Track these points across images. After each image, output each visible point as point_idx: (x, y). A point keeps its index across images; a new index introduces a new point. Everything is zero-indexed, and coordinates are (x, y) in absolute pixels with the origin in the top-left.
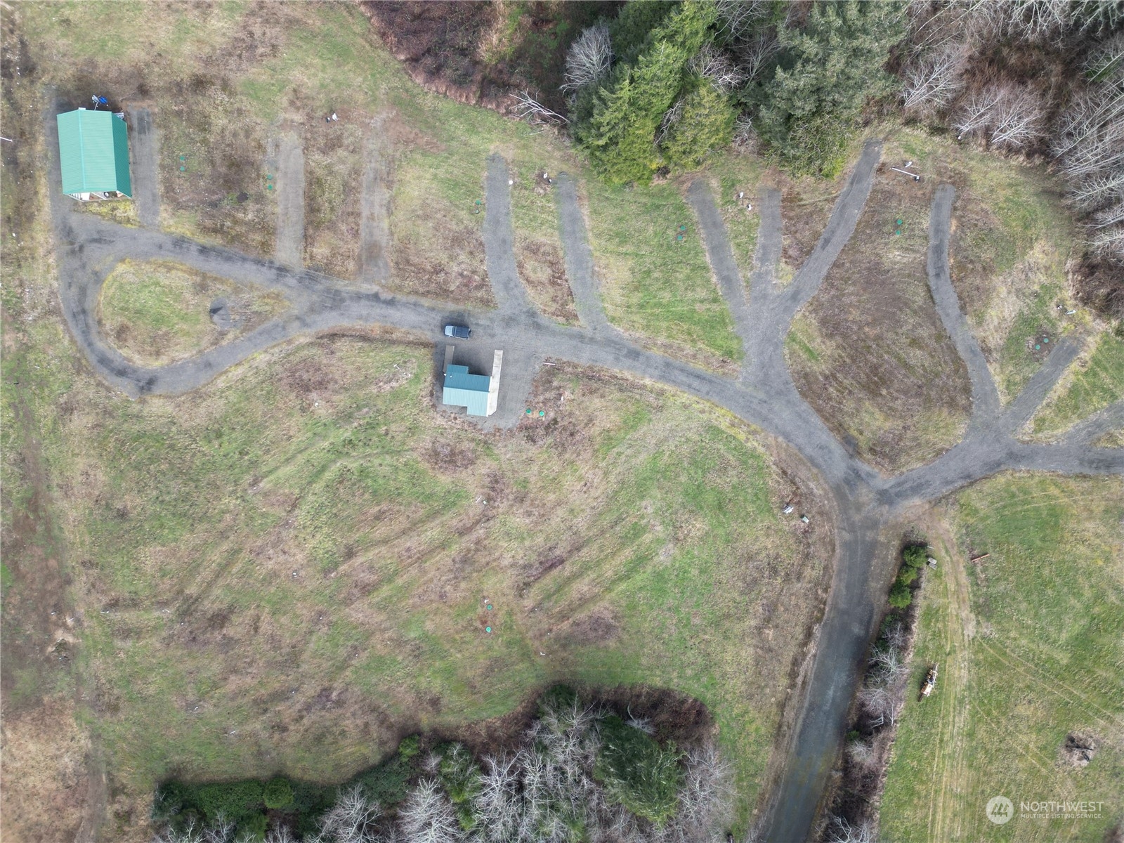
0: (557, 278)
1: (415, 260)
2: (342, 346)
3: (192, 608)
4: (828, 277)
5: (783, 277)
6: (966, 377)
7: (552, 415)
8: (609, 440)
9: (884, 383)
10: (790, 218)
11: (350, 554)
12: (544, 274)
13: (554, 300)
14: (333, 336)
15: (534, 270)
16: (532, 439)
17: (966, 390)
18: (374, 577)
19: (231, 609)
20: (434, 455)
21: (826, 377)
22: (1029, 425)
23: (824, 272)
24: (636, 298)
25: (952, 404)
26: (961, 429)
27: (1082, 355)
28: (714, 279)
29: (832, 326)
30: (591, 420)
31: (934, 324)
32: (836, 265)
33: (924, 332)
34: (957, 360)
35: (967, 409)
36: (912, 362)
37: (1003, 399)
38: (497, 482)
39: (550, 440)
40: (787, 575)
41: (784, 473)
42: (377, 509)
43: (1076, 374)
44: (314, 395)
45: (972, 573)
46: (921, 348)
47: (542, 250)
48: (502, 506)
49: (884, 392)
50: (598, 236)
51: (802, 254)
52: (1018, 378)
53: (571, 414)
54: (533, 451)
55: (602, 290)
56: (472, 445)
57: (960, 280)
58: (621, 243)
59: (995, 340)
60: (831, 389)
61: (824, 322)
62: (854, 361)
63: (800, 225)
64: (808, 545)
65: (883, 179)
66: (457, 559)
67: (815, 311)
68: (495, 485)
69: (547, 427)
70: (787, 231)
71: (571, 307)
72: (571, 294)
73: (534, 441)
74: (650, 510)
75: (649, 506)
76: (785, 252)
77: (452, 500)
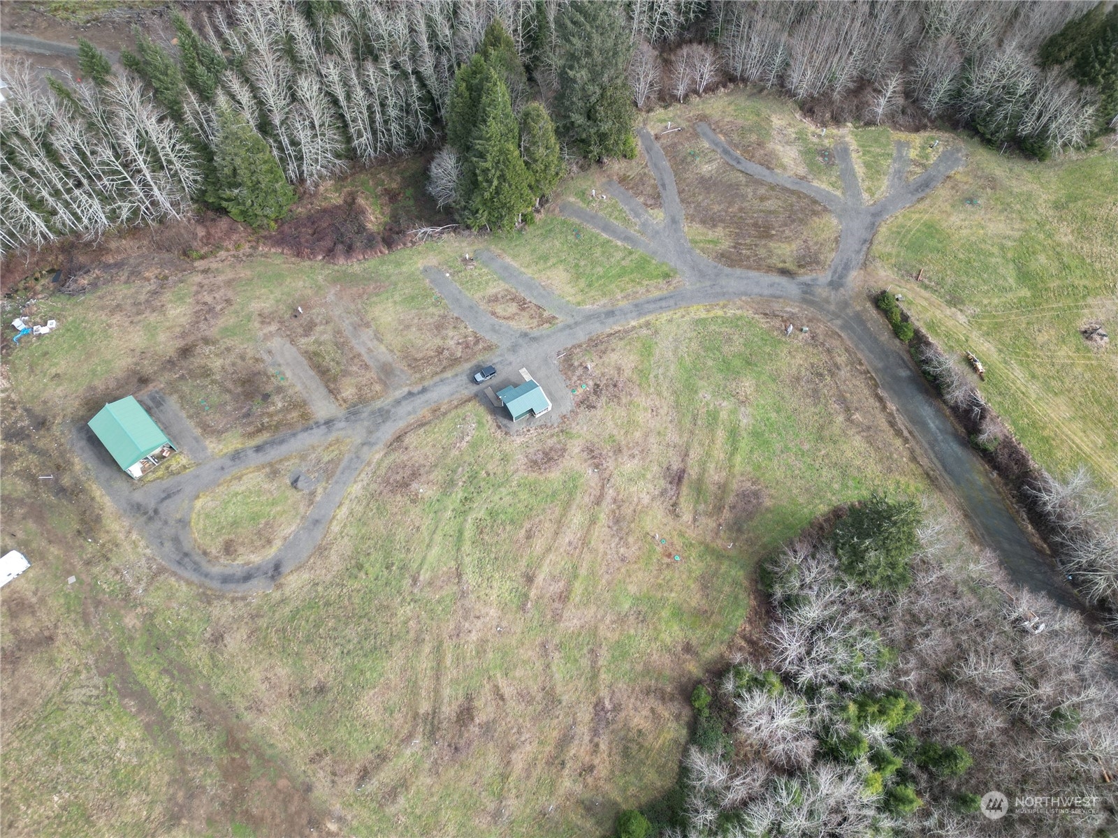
0: (523, 304)
1: (420, 356)
2: (411, 440)
3: (436, 723)
4: (682, 201)
5: (658, 217)
6: (806, 196)
7: (591, 383)
8: (642, 373)
9: (769, 228)
10: (632, 188)
11: (530, 579)
12: (513, 308)
13: (532, 317)
14: (399, 439)
15: (505, 310)
16: (591, 407)
17: (815, 202)
18: (561, 584)
19: (469, 698)
20: (534, 464)
21: (735, 247)
22: (865, 196)
23: (678, 200)
24: (582, 283)
25: (815, 213)
26: (835, 221)
27: (852, 148)
28: (619, 243)
29: (710, 221)
30: (619, 369)
31: (762, 184)
32: (679, 193)
33: (762, 191)
34: (793, 192)
35: (825, 210)
36: (772, 208)
37: (838, 193)
38: (592, 451)
39: (604, 399)
40: (829, 371)
41: (765, 314)
42: (523, 531)
43: (859, 157)
44: (414, 486)
45: (926, 287)
46: (768, 199)
47: (499, 296)
48: (610, 464)
49: (774, 232)
50: (528, 266)
51: (656, 199)
52: (834, 179)
53: (603, 375)
54: (599, 413)
55: (557, 292)
56: (555, 439)
57: (752, 157)
58: (545, 262)
59: (802, 170)
60: (744, 252)
61: (703, 222)
62: (741, 229)
63: (641, 188)
64: (823, 344)
65: (662, 141)
66: (611, 524)
67: (692, 220)
68: (593, 454)
69: (595, 392)
70: (637, 195)
71: (546, 314)
72: (540, 307)
73: (594, 407)
74: (709, 397)
75: (705, 395)
76: (646, 204)
77: (572, 485)
